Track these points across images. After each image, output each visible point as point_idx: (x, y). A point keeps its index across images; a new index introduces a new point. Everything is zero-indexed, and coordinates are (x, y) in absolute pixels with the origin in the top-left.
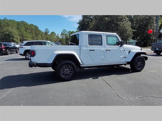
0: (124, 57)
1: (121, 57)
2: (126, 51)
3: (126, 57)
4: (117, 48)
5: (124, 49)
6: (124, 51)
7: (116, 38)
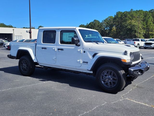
1: (78, 61)
2: (88, 53)
3: (87, 63)
4: (73, 48)
5: (85, 50)
6: (84, 52)
7: (74, 33)
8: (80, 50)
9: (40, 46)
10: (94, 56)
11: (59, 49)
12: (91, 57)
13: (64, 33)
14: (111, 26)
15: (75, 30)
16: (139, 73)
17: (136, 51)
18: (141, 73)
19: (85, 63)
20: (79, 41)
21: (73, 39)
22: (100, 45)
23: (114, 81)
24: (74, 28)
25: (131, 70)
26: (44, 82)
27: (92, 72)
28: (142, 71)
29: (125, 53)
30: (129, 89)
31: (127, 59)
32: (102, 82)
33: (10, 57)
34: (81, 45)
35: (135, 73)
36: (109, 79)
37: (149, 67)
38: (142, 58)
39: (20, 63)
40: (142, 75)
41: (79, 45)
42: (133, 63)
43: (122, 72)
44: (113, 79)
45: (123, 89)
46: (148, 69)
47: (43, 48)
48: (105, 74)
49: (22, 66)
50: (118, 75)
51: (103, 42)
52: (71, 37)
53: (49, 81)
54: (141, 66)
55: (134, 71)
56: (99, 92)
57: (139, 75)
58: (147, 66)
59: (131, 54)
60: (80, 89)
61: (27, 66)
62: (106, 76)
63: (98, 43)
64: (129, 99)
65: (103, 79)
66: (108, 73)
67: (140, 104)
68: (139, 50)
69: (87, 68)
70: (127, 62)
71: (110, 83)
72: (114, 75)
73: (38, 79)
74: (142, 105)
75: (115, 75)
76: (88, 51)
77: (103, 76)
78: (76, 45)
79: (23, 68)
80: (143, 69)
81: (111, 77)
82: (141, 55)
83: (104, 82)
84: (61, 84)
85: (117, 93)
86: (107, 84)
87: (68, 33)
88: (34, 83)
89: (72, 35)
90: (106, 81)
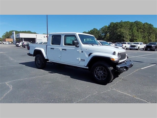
0: (82, 60)
1: (77, 59)
3: (84, 60)
4: (74, 48)
6: (82, 52)
7: (74, 37)
8: (79, 50)
9: (49, 47)
10: (89, 55)
11: (63, 50)
12: (87, 56)
13: (67, 37)
14: (106, 33)
15: (75, 35)
16: (125, 69)
17: (123, 52)
18: (126, 69)
19: (83, 61)
20: (78, 44)
21: (73, 42)
22: (95, 47)
23: (104, 75)
24: (75, 33)
25: (118, 67)
26: (52, 74)
27: (88, 68)
28: (127, 68)
29: (114, 53)
30: (116, 81)
31: (115, 58)
32: (95, 75)
33: (29, 54)
34: (80, 46)
35: (121, 69)
36: (101, 74)
37: (133, 65)
38: (128, 58)
39: (36, 59)
40: (126, 71)
41: (78, 47)
42: (120, 61)
43: (111, 68)
44: (104, 74)
45: (112, 81)
46: (131, 66)
47: (51, 49)
48: (98, 69)
49: (37, 61)
50: (108, 70)
51: (98, 45)
52: (72, 40)
53: (56, 73)
54: (126, 64)
55: (121, 68)
56: (92, 83)
57: (124, 71)
58: (131, 64)
59: (119, 54)
60: (78, 80)
61: (41, 61)
62: (98, 71)
63: (94, 45)
64: (115, 90)
65: (96, 73)
66: (100, 68)
67: (124, 94)
68: (125, 51)
69: (84, 65)
70: (115, 60)
71: (101, 76)
72: (104, 71)
73: (48, 72)
74: (125, 95)
75: (106, 70)
76: (85, 51)
77: (96, 71)
78: (76, 46)
79: (38, 63)
80: (128, 66)
81: (102, 72)
82: (127, 55)
83: (97, 75)
84: (64, 76)
85: (106, 84)
86: (99, 77)
87: (70, 37)
88: (45, 75)
89: (73, 38)
90: (98, 75)
